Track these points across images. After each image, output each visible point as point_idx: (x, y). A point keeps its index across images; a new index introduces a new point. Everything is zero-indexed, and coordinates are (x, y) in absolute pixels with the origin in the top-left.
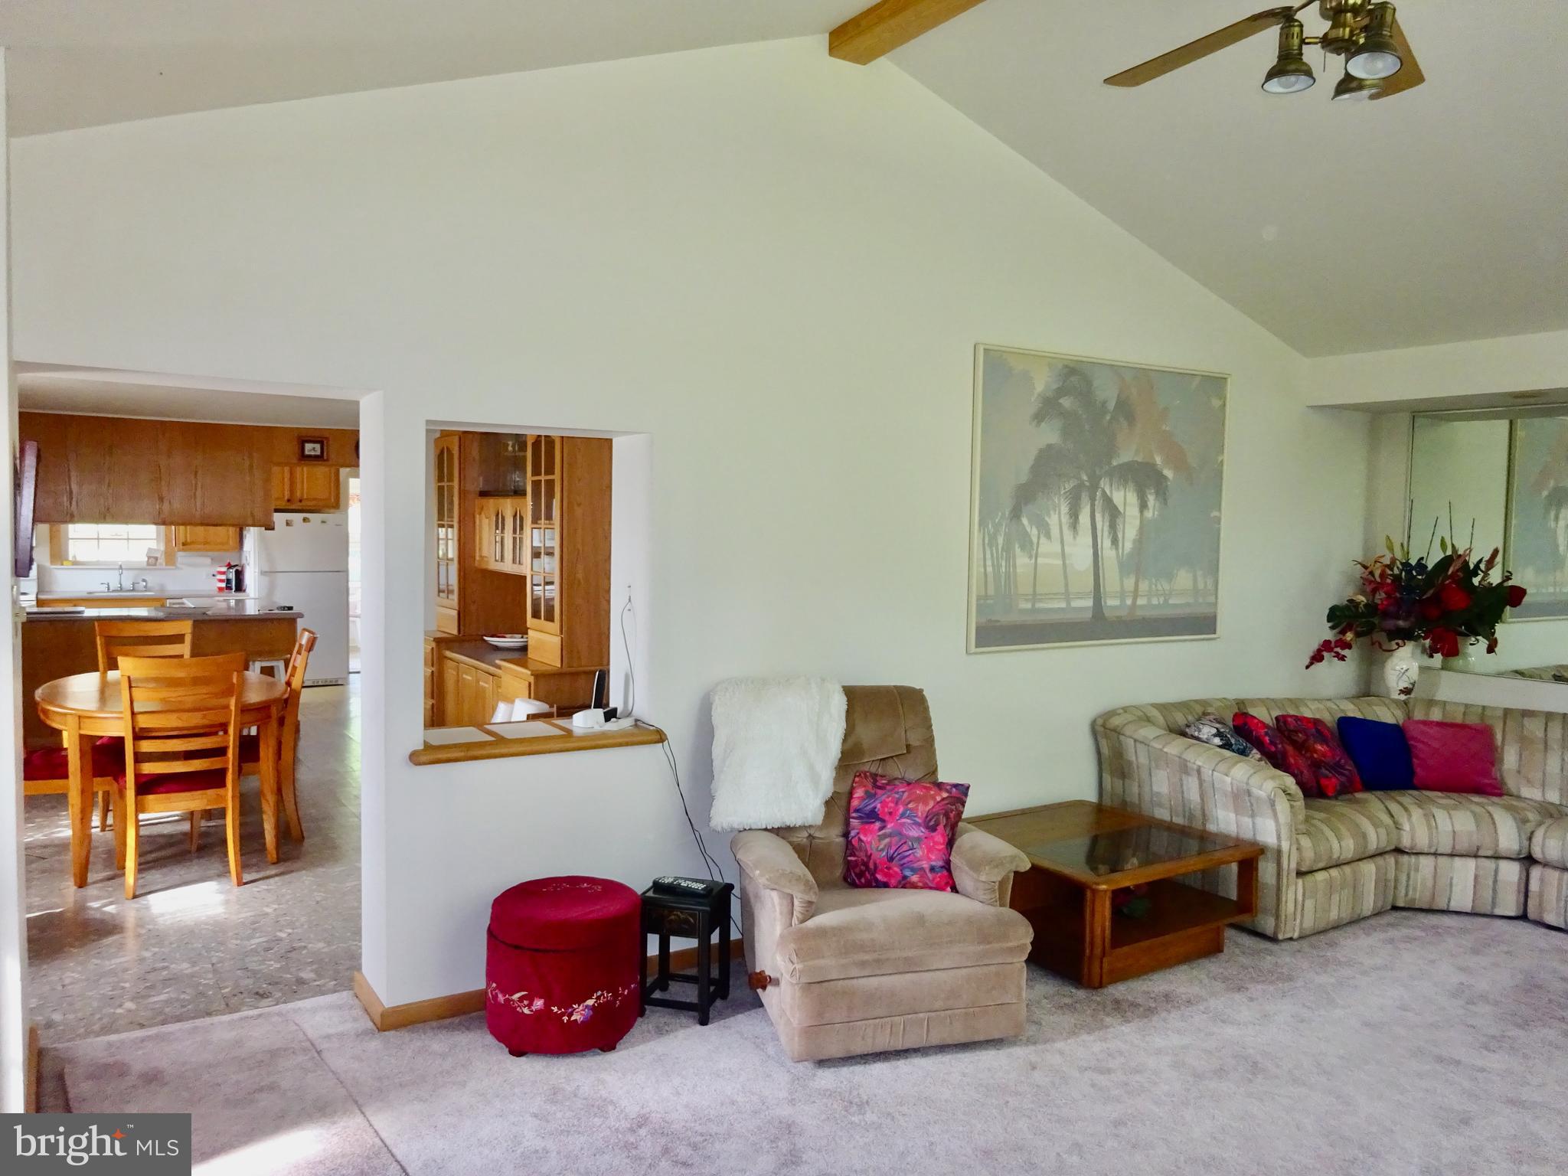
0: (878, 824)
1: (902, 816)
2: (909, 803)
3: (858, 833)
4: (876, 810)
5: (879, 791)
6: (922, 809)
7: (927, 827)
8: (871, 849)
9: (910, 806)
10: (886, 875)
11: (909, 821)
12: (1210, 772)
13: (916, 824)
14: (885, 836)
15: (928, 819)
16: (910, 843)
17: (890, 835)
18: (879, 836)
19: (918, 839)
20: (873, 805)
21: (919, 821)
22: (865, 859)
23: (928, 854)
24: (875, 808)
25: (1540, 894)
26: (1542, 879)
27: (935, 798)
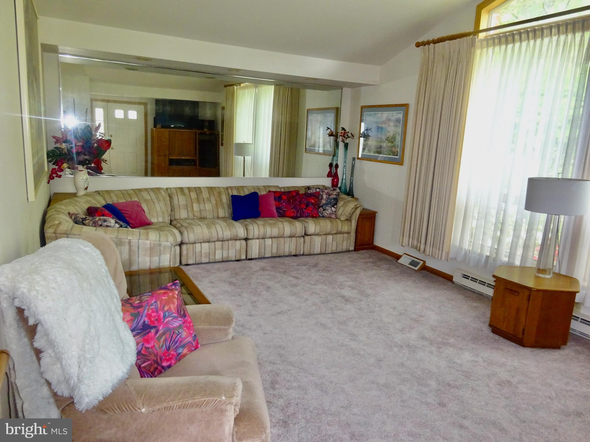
0: (153, 331)
1: (165, 317)
2: (164, 307)
3: (143, 344)
4: (146, 323)
5: (141, 310)
6: (173, 307)
7: (181, 317)
8: (157, 350)
9: (166, 308)
10: (168, 360)
11: (170, 319)
13: (175, 318)
14: (161, 336)
15: (179, 311)
16: (177, 332)
17: (164, 334)
18: (157, 338)
19: (180, 327)
20: (142, 321)
21: (176, 315)
22: (155, 359)
23: (189, 332)
24: (144, 322)
25: (187, 254)
26: (187, 250)
27: (175, 297)
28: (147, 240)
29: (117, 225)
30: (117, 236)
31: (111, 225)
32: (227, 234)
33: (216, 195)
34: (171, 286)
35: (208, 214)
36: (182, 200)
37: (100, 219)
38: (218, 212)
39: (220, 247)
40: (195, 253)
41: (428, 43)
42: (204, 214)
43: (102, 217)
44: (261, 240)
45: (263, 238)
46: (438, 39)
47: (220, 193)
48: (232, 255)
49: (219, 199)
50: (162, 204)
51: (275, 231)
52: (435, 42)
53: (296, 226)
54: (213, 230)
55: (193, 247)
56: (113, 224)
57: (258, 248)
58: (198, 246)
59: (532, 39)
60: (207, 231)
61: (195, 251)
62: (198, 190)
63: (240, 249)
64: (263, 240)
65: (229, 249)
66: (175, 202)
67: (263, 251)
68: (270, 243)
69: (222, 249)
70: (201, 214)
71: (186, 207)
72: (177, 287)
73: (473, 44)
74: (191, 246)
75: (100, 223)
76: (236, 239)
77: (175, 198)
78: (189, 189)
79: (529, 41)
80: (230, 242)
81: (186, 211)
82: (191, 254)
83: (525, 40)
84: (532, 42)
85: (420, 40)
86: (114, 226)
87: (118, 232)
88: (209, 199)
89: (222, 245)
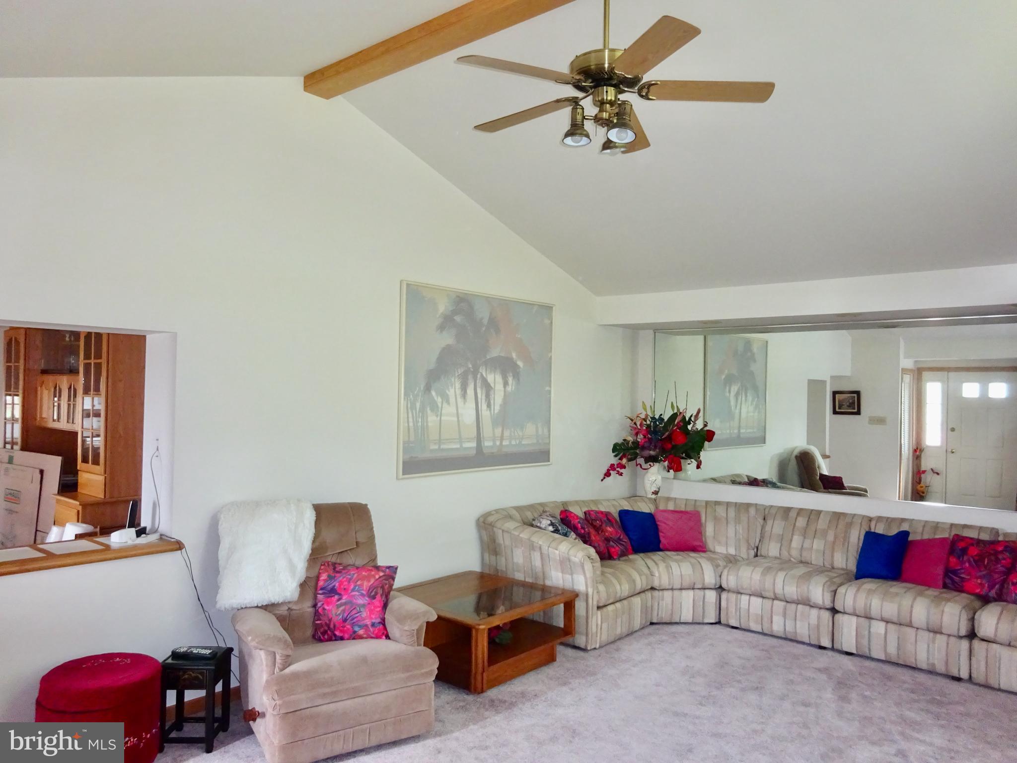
0: (336, 597)
1: (353, 590)
2: (357, 581)
3: (323, 604)
4: (335, 587)
5: (338, 575)
6: (366, 585)
7: (369, 596)
8: (332, 615)
9: (359, 583)
10: (341, 631)
11: (357, 593)
12: (547, 548)
13: (362, 595)
14: (341, 605)
15: (370, 591)
16: (358, 609)
17: (345, 604)
18: (337, 605)
19: (363, 606)
20: (333, 585)
21: (364, 592)
22: (328, 622)
23: (370, 615)
24: (334, 586)
25: (727, 608)
26: (727, 600)
27: (375, 577)
32: (791, 590)
33: (840, 526)
35: (813, 557)
36: (777, 527)
39: (781, 610)
40: (738, 609)
44: (862, 620)
45: (869, 618)
47: (850, 525)
48: (802, 631)
49: (843, 535)
51: (890, 609)
54: (768, 580)
55: (736, 599)
57: (854, 633)
58: (744, 598)
60: (758, 578)
61: (738, 607)
62: (813, 515)
63: (818, 626)
64: (867, 621)
65: (796, 620)
66: (768, 528)
67: (865, 642)
68: (883, 632)
69: (785, 615)
71: (781, 538)
74: (733, 597)
76: (807, 602)
77: (770, 522)
78: (800, 511)
80: (800, 606)
81: (779, 545)
82: (732, 609)
88: (825, 533)
89: (785, 609)
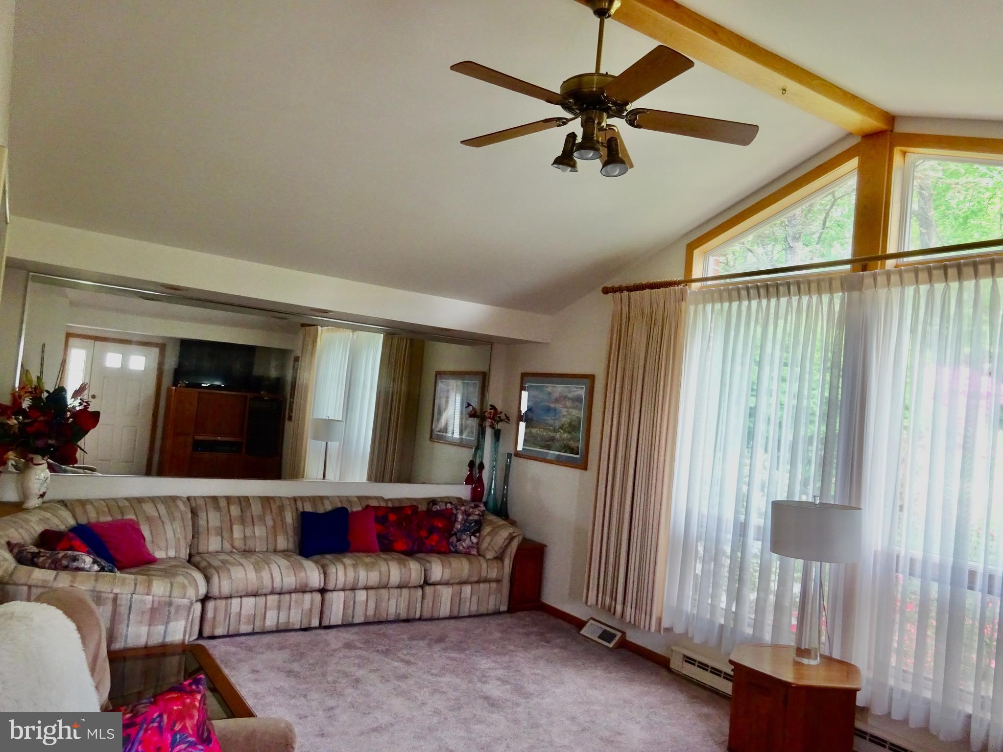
1: (174, 744)
2: (174, 725)
5: (132, 730)
6: (190, 724)
7: (203, 743)
9: (178, 727)
11: (183, 746)
13: (192, 745)
15: (200, 732)
21: (193, 739)
25: (214, 618)
26: (215, 609)
27: (194, 707)
28: (148, 594)
29: (96, 567)
30: (94, 587)
31: (85, 567)
32: (290, 581)
33: (274, 511)
34: (190, 685)
35: (258, 545)
36: (213, 519)
37: (65, 557)
38: (276, 540)
39: (276, 604)
40: (228, 614)
41: (620, 289)
42: (251, 544)
43: (70, 553)
44: (348, 593)
45: (353, 589)
46: (634, 286)
47: (281, 509)
48: (296, 619)
49: (279, 518)
50: (177, 525)
51: (374, 577)
52: (631, 289)
53: (410, 569)
54: (265, 574)
55: (226, 605)
56: (89, 566)
57: (342, 606)
58: (235, 602)
59: (765, 298)
60: (255, 576)
61: (229, 612)
62: (244, 502)
63: (311, 610)
64: (352, 592)
65: (290, 609)
66: (202, 522)
67: (350, 611)
68: (364, 598)
69: (279, 608)
70: (245, 545)
71: (220, 532)
72: (201, 687)
73: (682, 297)
74: (222, 603)
75: (65, 562)
76: (303, 590)
77: (202, 515)
78: (228, 499)
79: (760, 300)
80: (293, 595)
81: (220, 537)
82: (221, 617)
83: (754, 299)
84: (764, 302)
85: (609, 284)
86: (90, 568)
87: (96, 580)
88: (262, 518)
89: (279, 601)
